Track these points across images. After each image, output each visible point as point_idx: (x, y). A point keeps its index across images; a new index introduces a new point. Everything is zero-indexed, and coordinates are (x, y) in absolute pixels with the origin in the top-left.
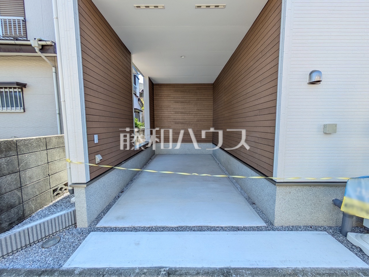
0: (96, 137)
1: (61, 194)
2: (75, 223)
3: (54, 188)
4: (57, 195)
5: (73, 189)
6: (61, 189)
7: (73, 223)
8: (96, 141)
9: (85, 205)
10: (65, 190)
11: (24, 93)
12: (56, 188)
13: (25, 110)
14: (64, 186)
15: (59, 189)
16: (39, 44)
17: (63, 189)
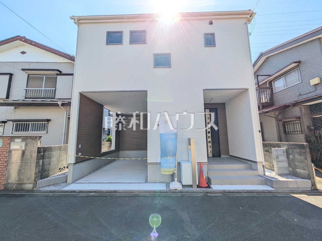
0: (80, 145)
1: (62, 171)
2: (67, 181)
3: (59, 168)
4: (60, 171)
5: (68, 166)
6: (62, 169)
7: (66, 181)
8: (80, 147)
9: (72, 173)
10: (64, 170)
11: (49, 124)
12: (60, 168)
13: (48, 132)
14: (63, 168)
15: (61, 168)
16: (61, 103)
17: (63, 169)
